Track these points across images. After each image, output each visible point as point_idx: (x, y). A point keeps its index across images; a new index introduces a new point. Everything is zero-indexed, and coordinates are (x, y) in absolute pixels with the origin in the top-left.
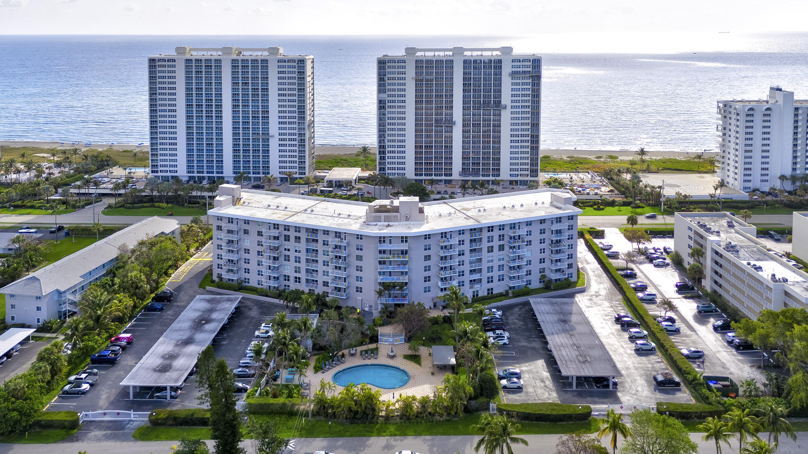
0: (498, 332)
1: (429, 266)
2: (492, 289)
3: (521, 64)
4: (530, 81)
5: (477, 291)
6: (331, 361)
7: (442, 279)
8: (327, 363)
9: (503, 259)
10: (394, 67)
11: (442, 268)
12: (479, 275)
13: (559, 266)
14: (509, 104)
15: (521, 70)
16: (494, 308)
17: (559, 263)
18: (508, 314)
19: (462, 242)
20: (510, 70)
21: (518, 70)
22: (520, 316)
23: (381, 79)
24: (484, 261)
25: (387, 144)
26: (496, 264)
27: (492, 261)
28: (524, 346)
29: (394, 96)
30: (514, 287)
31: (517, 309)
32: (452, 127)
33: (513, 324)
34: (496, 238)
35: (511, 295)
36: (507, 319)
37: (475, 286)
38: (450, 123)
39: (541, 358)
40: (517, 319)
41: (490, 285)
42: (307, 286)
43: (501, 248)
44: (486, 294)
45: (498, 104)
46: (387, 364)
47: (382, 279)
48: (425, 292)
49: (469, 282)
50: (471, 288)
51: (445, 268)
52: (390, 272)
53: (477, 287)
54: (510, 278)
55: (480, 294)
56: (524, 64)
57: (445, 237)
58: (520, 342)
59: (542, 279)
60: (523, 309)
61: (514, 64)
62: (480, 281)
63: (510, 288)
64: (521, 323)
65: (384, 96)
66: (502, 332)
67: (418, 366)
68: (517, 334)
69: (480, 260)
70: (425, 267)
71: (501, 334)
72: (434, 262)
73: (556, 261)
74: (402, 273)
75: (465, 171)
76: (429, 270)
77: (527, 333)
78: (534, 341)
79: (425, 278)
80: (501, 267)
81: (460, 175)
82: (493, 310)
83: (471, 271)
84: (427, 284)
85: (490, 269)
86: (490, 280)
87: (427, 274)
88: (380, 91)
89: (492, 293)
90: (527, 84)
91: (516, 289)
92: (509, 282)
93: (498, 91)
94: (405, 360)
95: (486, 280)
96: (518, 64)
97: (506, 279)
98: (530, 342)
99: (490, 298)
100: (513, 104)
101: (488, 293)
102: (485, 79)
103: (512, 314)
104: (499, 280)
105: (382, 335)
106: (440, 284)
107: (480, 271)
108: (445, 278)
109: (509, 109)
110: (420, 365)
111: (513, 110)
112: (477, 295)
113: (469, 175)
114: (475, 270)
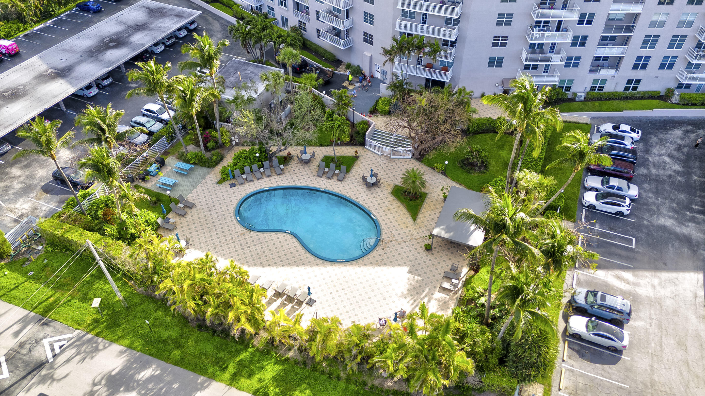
0: (614, 182)
1: (510, 16)
2: (638, 81)
5: (604, 81)
6: (255, 167)
7: (532, 46)
8: (247, 169)
9: (690, 24)
11: (538, 24)
12: (621, 49)
16: (626, 121)
18: (654, 139)
22: (679, 149)
24: (643, 22)
26: (667, 33)
27: (662, 24)
28: (664, 228)
30: (688, 86)
31: (678, 132)
33: (660, 165)
35: (675, 99)
36: (647, 151)
37: (603, 71)
39: (696, 269)
40: (670, 155)
41: (639, 74)
42: (296, 15)
44: (621, 88)
46: (353, 197)
47: (406, 27)
48: (491, 65)
49: (590, 60)
50: (591, 72)
51: (547, 23)
52: (425, 15)
53: (606, 72)
54: (689, 66)
55: (608, 88)
58: (659, 214)
60: (693, 136)
62: (618, 61)
63: (680, 86)
64: (677, 167)
66: (623, 183)
67: (410, 220)
68: (657, 193)
69: (634, 18)
70: (501, 16)
71: (619, 189)
72: (523, 7)
74: (448, 21)
76: (509, 23)
77: (682, 197)
78: (693, 219)
79: (496, 38)
80: (678, 41)
82: (624, 127)
83: (604, 39)
84: (498, 52)
85: (650, 41)
86: (641, 63)
87: (502, 31)
89: (635, 89)
91: (692, 91)
92: (681, 75)
94: (391, 198)
95: (633, 62)
97: (679, 66)
98: (681, 221)
99: (626, 98)
101: (627, 89)
103: (662, 142)
104: (662, 67)
105: (375, 135)
106: (524, 54)
107: (626, 41)
108: (541, 46)
110: (415, 220)
112: (601, 88)
114: (613, 38)
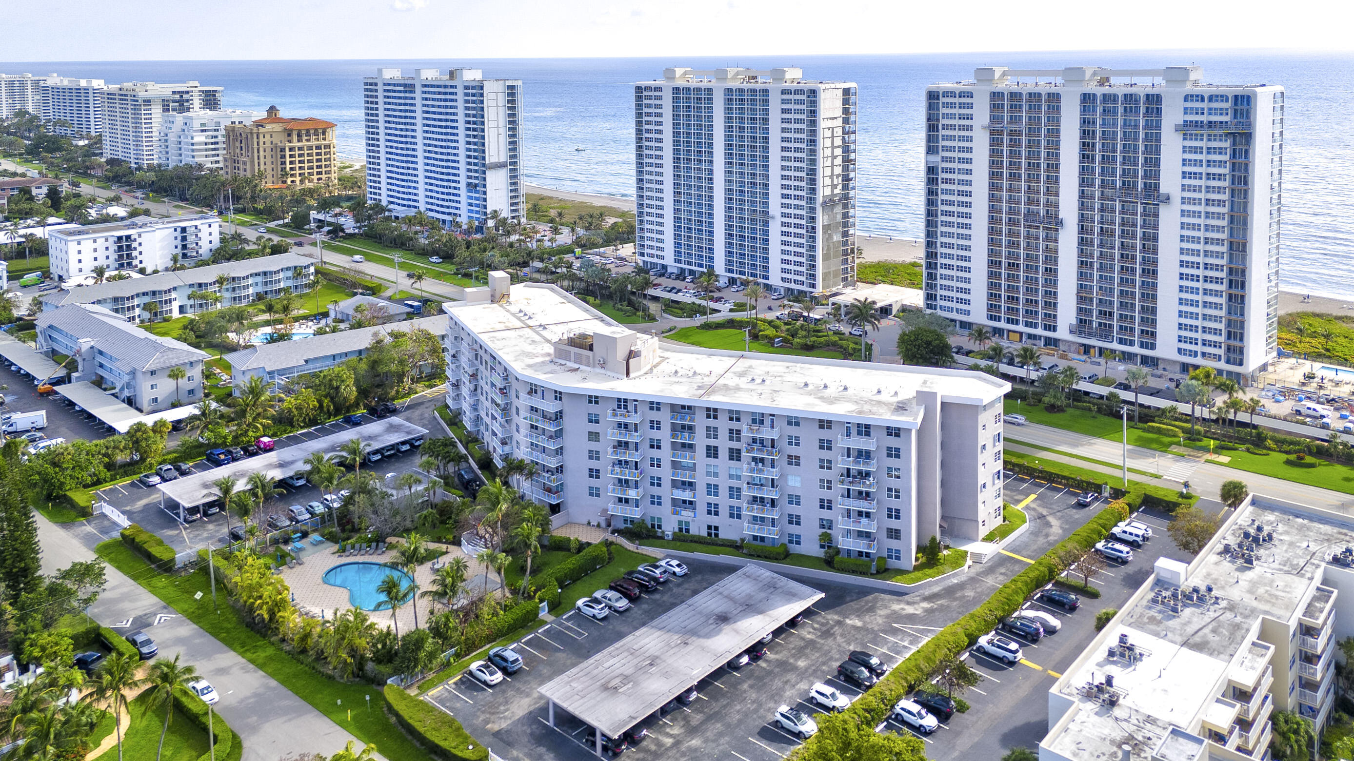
0: (611, 593)
1: (597, 452)
2: (717, 528)
3: (1205, 105)
4: (1227, 144)
5: (687, 523)
6: (365, 545)
7: (619, 481)
8: (357, 546)
9: (739, 478)
10: (952, 105)
11: (620, 462)
12: (691, 493)
13: (864, 525)
14: (1176, 194)
15: (1205, 118)
16: (679, 559)
17: (864, 520)
18: (697, 578)
19: (655, 425)
20: (1180, 119)
21: (1199, 118)
23: (932, 127)
24: (700, 470)
25: (940, 250)
26: (724, 483)
27: (716, 475)
28: (619, 633)
29: (951, 160)
30: (762, 539)
32: (1057, 230)
34: (723, 434)
35: (745, 549)
36: (680, 585)
37: (683, 513)
38: (1054, 222)
40: (695, 590)
41: (713, 520)
43: (735, 455)
44: (704, 534)
45: (1152, 189)
47: (528, 453)
48: (591, 495)
49: (671, 501)
50: (675, 513)
51: (626, 462)
52: (537, 445)
53: (686, 515)
54: (755, 519)
55: (693, 531)
56: (1214, 105)
57: (626, 407)
58: (628, 625)
59: (827, 541)
61: (1189, 105)
62: (693, 505)
63: (754, 538)
65: (936, 159)
66: (617, 595)
68: (646, 612)
69: (691, 467)
70: (590, 452)
71: (609, 598)
72: (606, 448)
73: (860, 514)
75: (1082, 325)
76: (597, 459)
79: (591, 470)
80: (735, 492)
81: (1071, 332)
82: (673, 562)
83: (674, 482)
84: (595, 482)
85: (713, 489)
86: (713, 510)
87: (594, 464)
88: (931, 150)
89: (716, 535)
90: (1221, 151)
92: (751, 526)
93: (1153, 163)
95: (705, 508)
96: (1199, 105)
97: (746, 517)
99: (712, 544)
100: (1187, 195)
102: (1125, 137)
104: (732, 516)
107: (692, 486)
108: (626, 481)
109: (1176, 205)
111: (1186, 207)
112: (687, 531)
113: (1090, 335)
114: (682, 483)
